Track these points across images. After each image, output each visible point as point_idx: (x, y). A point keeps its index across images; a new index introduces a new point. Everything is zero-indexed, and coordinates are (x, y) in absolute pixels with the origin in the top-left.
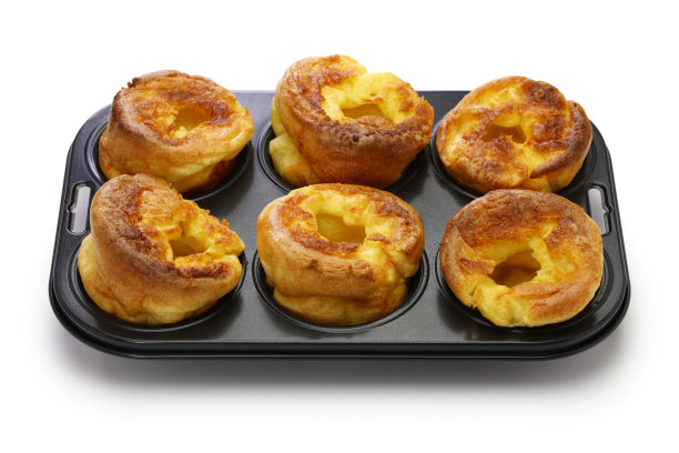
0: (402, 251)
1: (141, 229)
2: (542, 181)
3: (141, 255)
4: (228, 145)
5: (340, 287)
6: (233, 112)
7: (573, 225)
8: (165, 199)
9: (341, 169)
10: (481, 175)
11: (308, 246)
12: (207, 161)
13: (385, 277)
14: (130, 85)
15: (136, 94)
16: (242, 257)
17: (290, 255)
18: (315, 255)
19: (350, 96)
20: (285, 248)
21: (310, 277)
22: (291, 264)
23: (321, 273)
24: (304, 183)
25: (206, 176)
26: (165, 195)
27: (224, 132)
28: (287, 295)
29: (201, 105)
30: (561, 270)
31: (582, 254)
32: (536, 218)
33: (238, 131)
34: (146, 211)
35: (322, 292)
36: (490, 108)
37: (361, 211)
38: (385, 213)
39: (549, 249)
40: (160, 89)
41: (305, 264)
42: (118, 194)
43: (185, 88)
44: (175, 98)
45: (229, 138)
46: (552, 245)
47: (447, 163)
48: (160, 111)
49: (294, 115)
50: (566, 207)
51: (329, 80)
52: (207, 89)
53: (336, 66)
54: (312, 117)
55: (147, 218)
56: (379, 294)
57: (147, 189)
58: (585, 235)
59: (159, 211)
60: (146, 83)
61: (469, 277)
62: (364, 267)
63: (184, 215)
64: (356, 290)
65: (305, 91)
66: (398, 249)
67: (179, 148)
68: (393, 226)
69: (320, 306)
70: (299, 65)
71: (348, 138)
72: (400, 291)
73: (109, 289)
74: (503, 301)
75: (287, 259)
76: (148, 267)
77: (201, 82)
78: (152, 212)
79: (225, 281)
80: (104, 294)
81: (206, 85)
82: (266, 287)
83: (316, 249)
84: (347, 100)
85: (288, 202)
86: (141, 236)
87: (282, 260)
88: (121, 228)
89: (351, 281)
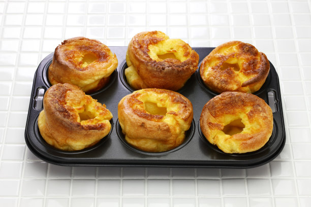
0: (183, 119)
1: (66, 108)
2: (247, 88)
3: (66, 120)
4: (106, 71)
5: (155, 135)
6: (109, 56)
7: (260, 108)
8: (77, 95)
9: (156, 82)
10: (219, 85)
11: (140, 116)
12: (96, 78)
13: (175, 130)
14: (63, 44)
15: (65, 47)
16: (111, 121)
17: (132, 120)
18: (143, 120)
19: (161, 49)
20: (130, 117)
21: (141, 130)
22: (132, 124)
23: (146, 128)
24: (139, 88)
25: (96, 85)
26: (77, 93)
27: (104, 65)
28: (130, 138)
29: (94, 52)
30: (254, 128)
31: (263, 121)
32: (243, 104)
33: (111, 64)
34: (68, 100)
35: (146, 137)
36: (224, 55)
37: (165, 101)
38: (176, 102)
39: (249, 118)
40: (76, 45)
41: (139, 124)
42: (56, 92)
43: (87, 45)
44: (83, 50)
45: (107, 67)
46: (250, 117)
47: (204, 80)
48: (76, 55)
49: (136, 58)
50: (257, 100)
51: (152, 42)
52: (97, 45)
53: (155, 36)
54: (144, 59)
55: (69, 103)
56: (172, 138)
57: (69, 90)
58: (265, 112)
59: (74, 100)
60: (69, 43)
61: (213, 131)
62: (165, 126)
63: (86, 102)
64: (162, 136)
65: (141, 47)
66: (181, 118)
67: (84, 72)
68: (179, 108)
69: (146, 143)
70: (138, 35)
71: (160, 68)
72: (182, 137)
73: (51, 135)
74: (228, 141)
75: (131, 122)
76: (69, 125)
77: (95, 42)
78: (72, 100)
79: (104, 131)
80: (49, 137)
81: (97, 44)
82: (122, 134)
83: (144, 117)
84: (160, 51)
85: (132, 96)
86: (65, 111)
87: (129, 123)
88: (57, 107)
89: (160, 132)
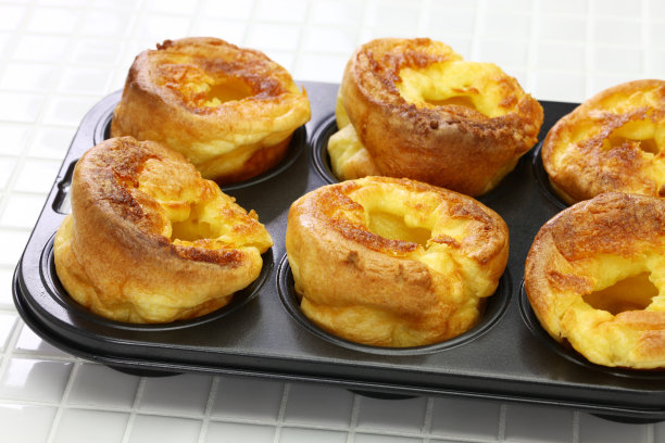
0: (475, 258)
1: (134, 195)
3: (127, 224)
4: (271, 123)
5: (386, 294)
6: (287, 91)
8: (176, 171)
9: (412, 164)
11: (350, 237)
12: (240, 139)
13: (449, 289)
14: (159, 47)
15: (163, 56)
16: (267, 255)
17: (323, 244)
18: (354, 247)
19: (437, 85)
20: (318, 237)
21: (347, 275)
22: (323, 258)
23: (361, 270)
25: (240, 161)
26: (178, 168)
27: (268, 108)
28: (312, 302)
29: (246, 80)
32: (657, 229)
33: (287, 109)
34: (146, 179)
35: (362, 299)
36: (616, 113)
37: (429, 210)
38: (459, 213)
40: (198, 57)
41: (341, 257)
42: (114, 154)
43: (230, 60)
44: (215, 69)
45: (274, 115)
47: (553, 174)
48: (190, 76)
49: (359, 94)
51: (411, 62)
52: (258, 63)
53: (424, 49)
54: (382, 97)
55: (146, 187)
56: (439, 312)
57: (154, 157)
59: (165, 182)
60: (179, 47)
61: (560, 296)
62: (420, 271)
63: (199, 194)
64: (407, 300)
65: (377, 69)
66: (470, 255)
67: (205, 117)
68: (467, 231)
69: (359, 321)
70: (376, 43)
71: (424, 124)
72: (468, 314)
74: (602, 328)
75: (319, 250)
76: (134, 240)
77: (251, 55)
78: (156, 181)
79: (235, 272)
81: (256, 58)
83: (358, 242)
84: (433, 88)
85: (333, 190)
86: (131, 202)
87: (313, 252)
88: (107, 189)
89: (401, 286)
